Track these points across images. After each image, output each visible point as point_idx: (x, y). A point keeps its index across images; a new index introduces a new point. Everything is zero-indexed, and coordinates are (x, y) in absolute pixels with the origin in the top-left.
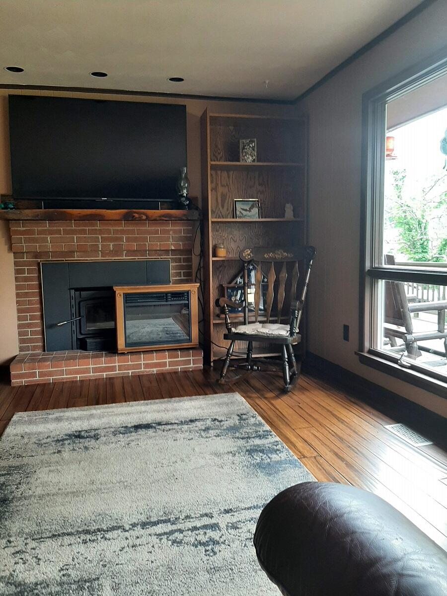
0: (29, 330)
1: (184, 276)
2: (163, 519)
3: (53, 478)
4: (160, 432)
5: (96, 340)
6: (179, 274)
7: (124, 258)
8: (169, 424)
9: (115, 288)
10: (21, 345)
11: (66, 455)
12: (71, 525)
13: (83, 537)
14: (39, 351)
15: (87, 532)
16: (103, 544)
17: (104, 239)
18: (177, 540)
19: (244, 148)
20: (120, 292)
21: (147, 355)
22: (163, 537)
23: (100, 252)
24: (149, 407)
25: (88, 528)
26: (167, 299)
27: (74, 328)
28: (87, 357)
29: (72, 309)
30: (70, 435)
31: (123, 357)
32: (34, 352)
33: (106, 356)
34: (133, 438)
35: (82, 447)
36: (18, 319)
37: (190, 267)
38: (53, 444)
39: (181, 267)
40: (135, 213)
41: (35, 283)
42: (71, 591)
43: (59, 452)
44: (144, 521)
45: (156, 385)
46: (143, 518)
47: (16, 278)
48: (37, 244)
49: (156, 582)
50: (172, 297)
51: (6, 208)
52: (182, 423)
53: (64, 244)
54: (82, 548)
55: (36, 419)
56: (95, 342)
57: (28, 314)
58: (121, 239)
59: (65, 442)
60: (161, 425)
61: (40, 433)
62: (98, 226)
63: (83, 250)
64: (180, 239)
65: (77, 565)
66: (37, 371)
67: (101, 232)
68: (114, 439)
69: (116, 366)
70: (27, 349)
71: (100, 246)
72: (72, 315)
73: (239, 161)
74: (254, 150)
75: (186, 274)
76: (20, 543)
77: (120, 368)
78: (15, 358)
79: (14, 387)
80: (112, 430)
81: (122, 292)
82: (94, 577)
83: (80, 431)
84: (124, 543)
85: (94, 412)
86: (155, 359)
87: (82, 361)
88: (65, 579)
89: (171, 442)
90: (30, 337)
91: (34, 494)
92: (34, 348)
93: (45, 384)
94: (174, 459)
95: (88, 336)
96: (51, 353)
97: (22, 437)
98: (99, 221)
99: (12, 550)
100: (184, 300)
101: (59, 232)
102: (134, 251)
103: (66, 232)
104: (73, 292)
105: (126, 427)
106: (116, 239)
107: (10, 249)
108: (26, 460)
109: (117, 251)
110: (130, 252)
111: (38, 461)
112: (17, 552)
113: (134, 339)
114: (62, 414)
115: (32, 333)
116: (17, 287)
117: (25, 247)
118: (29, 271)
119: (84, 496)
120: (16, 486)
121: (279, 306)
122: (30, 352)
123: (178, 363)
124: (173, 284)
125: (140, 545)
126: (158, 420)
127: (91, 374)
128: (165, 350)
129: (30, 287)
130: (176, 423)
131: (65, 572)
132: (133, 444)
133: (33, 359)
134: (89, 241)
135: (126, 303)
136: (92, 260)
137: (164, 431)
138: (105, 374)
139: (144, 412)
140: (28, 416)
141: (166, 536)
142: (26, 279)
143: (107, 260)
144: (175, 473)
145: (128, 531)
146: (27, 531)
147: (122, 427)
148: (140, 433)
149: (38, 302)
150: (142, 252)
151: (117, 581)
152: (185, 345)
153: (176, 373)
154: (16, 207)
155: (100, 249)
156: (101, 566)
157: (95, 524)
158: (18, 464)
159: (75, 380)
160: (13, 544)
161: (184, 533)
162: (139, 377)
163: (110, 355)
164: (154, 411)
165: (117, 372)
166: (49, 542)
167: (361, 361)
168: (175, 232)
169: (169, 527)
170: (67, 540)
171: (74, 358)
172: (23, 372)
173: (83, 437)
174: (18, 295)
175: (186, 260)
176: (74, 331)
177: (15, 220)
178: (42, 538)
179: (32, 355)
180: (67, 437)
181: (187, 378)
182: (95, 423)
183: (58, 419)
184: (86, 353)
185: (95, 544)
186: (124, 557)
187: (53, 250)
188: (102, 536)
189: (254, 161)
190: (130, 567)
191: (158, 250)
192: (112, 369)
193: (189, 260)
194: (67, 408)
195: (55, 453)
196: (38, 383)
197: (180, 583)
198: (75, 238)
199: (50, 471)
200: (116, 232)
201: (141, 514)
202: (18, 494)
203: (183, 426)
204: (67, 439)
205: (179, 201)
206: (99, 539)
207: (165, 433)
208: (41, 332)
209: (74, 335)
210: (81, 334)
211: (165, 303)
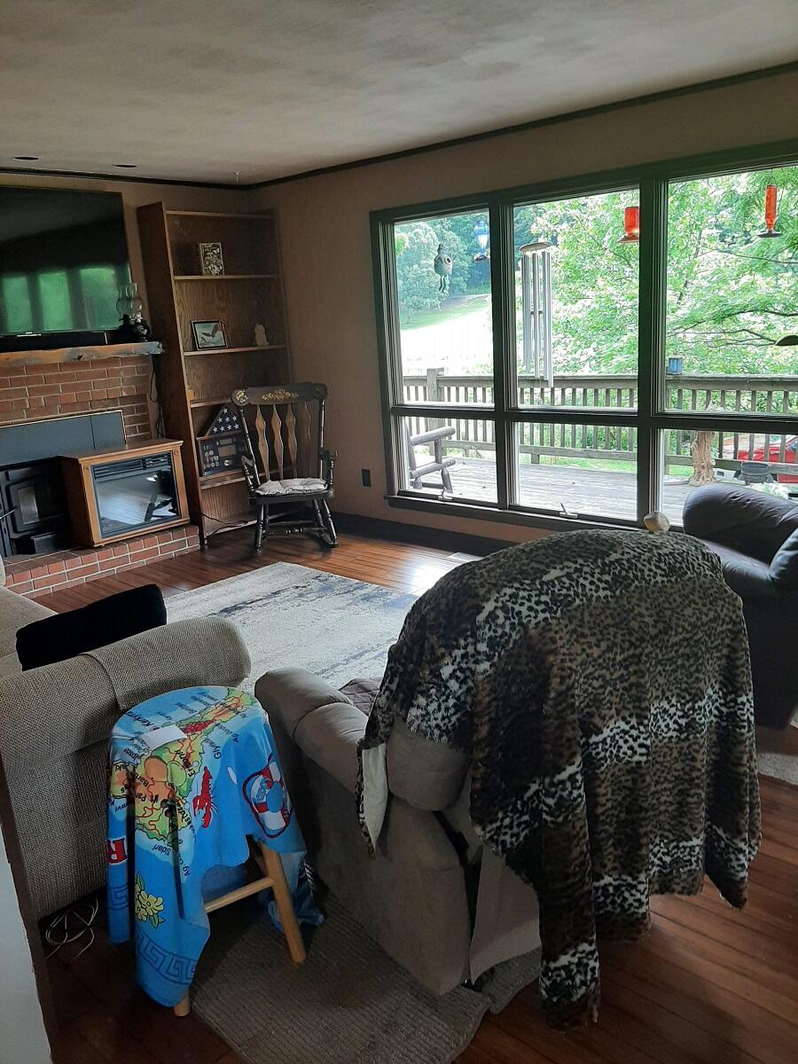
1: (141, 432)
5: (49, 536)
6: (135, 429)
7: (60, 415)
9: (79, 460)
17: (32, 392)
19: (205, 255)
21: (132, 544)
23: (25, 411)
27: (4, 525)
31: (104, 552)
37: (146, 418)
39: (136, 420)
40: (82, 351)
50: (152, 462)
56: (44, 540)
58: (56, 389)
64: (133, 381)
69: (97, 564)
71: (28, 402)
73: (201, 274)
74: (219, 258)
75: (143, 429)
77: (103, 566)
81: (89, 465)
86: (143, 546)
95: (27, 533)
102: (74, 403)
106: (50, 390)
110: (68, 406)
121: (293, 459)
123: (171, 547)
127: (69, 580)
128: (153, 533)
135: (97, 478)
138: (84, 578)
143: (37, 421)
150: (83, 404)
152: (175, 523)
153: (170, 560)
155: (28, 406)
159: (47, 593)
162: (128, 573)
165: (101, 572)
167: (391, 505)
168: (126, 371)
175: (139, 409)
176: (5, 529)
189: (221, 272)
191: (104, 399)
192: (93, 569)
193: (143, 409)
200: (49, 379)
209: (6, 536)
210: (15, 531)
211: (143, 472)
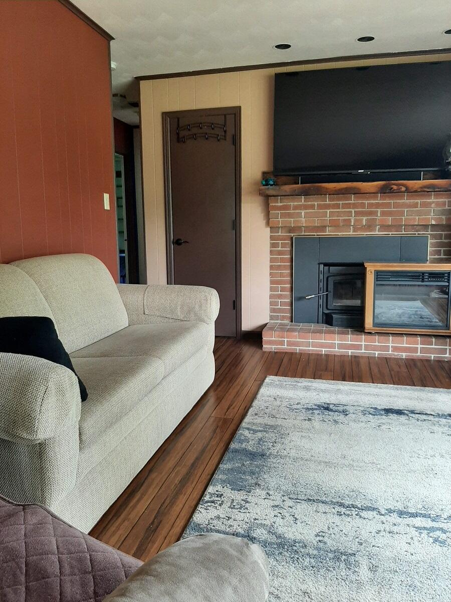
0: (279, 301)
1: (444, 255)
2: (422, 512)
3: (305, 444)
4: (414, 421)
5: (344, 317)
6: (439, 253)
7: (377, 233)
8: (423, 414)
9: (366, 265)
10: (272, 314)
11: (316, 424)
12: (325, 494)
13: (338, 509)
14: (287, 322)
15: (341, 505)
16: (358, 522)
17: (357, 213)
18: (440, 539)
20: (371, 269)
22: (423, 531)
23: (352, 227)
24: (400, 392)
25: (342, 501)
26: (423, 279)
27: (321, 301)
28: (333, 332)
29: (320, 283)
30: (319, 406)
31: (369, 337)
32: (283, 322)
33: (352, 334)
34: (384, 421)
35: (332, 420)
36: (270, 290)
38: (304, 411)
39: (441, 245)
40: (394, 184)
41: (287, 256)
42: (328, 559)
43: (309, 420)
44: (400, 509)
45: (406, 370)
46: (400, 506)
47: (271, 251)
48: (292, 219)
49: (416, 577)
50: (429, 277)
51: (267, 185)
52: (438, 415)
53: (317, 219)
54: (337, 519)
55: (286, 385)
56: (341, 318)
57: (279, 286)
58: (375, 213)
59: (314, 411)
60: (414, 413)
61: (290, 398)
62: (353, 200)
63: (335, 225)
64: (443, 212)
65: (333, 535)
66: (286, 340)
67: (355, 206)
68: (363, 418)
69: (362, 345)
70: (277, 318)
71: (353, 221)
72: (319, 289)
75: (447, 253)
76: (279, 498)
77: (366, 347)
78: (266, 326)
79: (265, 352)
80: (362, 409)
81: (373, 269)
82: (350, 551)
83: (328, 404)
84: (381, 527)
85: (341, 387)
86: (404, 342)
87: (328, 335)
88: (321, 545)
89: (426, 433)
90: (279, 307)
91: (289, 455)
92: (283, 318)
93: (292, 353)
94: (431, 452)
95: (334, 311)
96: (298, 324)
97: (275, 399)
98: (354, 194)
99: (272, 503)
100: (444, 281)
101: (312, 207)
102: (389, 226)
103: (320, 207)
104: (322, 266)
105: (376, 409)
106: (371, 213)
107: (268, 224)
108: (279, 422)
109: (370, 226)
110: (384, 227)
111: (290, 425)
112: (277, 506)
113: (383, 319)
114: (310, 384)
115: (282, 304)
116: (272, 260)
117: (281, 221)
118: (283, 245)
119: (336, 468)
120: (272, 444)
122: (279, 321)
123: (431, 351)
124: (431, 263)
125: (397, 533)
126: (411, 408)
127: (337, 350)
128: (416, 335)
129: (282, 260)
130: (431, 415)
131: (321, 538)
132: (384, 427)
133: (282, 328)
134: (342, 215)
135: (377, 281)
136: (343, 235)
137: (418, 421)
138: (350, 351)
139: (395, 396)
140: (278, 381)
141: (426, 531)
142: (280, 253)
143: (358, 235)
144: (433, 468)
145: (383, 515)
146: (283, 488)
147: (372, 408)
148: (391, 417)
149: (289, 275)
150: (398, 227)
151: (374, 562)
152: (442, 332)
153: (428, 361)
154: (275, 184)
155: (352, 224)
156: (357, 544)
157: (348, 499)
158: (273, 423)
159: (320, 353)
160: (271, 497)
161: (447, 534)
162: (387, 360)
163: (355, 333)
164: (405, 397)
165: (363, 351)
166: (305, 505)
168: (437, 204)
169: (429, 524)
170: (322, 508)
171: (320, 332)
172: (274, 339)
173: (331, 410)
174: (271, 267)
175: (448, 237)
176: (321, 305)
177: (274, 196)
178: (297, 499)
179: (281, 324)
180: (316, 407)
181: (443, 368)
182: (343, 399)
183: (307, 389)
184: (332, 328)
185: (349, 519)
186: (381, 541)
187: (307, 225)
188: (357, 512)
190: (387, 552)
191: (416, 225)
192: (359, 347)
194: (314, 378)
195: (305, 420)
196: (287, 351)
197: (446, 588)
198: (328, 212)
199: (302, 436)
200: (370, 205)
201: (397, 501)
202: (274, 451)
203: (440, 419)
204: (316, 409)
205: (446, 170)
206: (354, 515)
207: (419, 423)
208: (289, 304)
209: (321, 310)
210: (327, 308)
211: (420, 283)
